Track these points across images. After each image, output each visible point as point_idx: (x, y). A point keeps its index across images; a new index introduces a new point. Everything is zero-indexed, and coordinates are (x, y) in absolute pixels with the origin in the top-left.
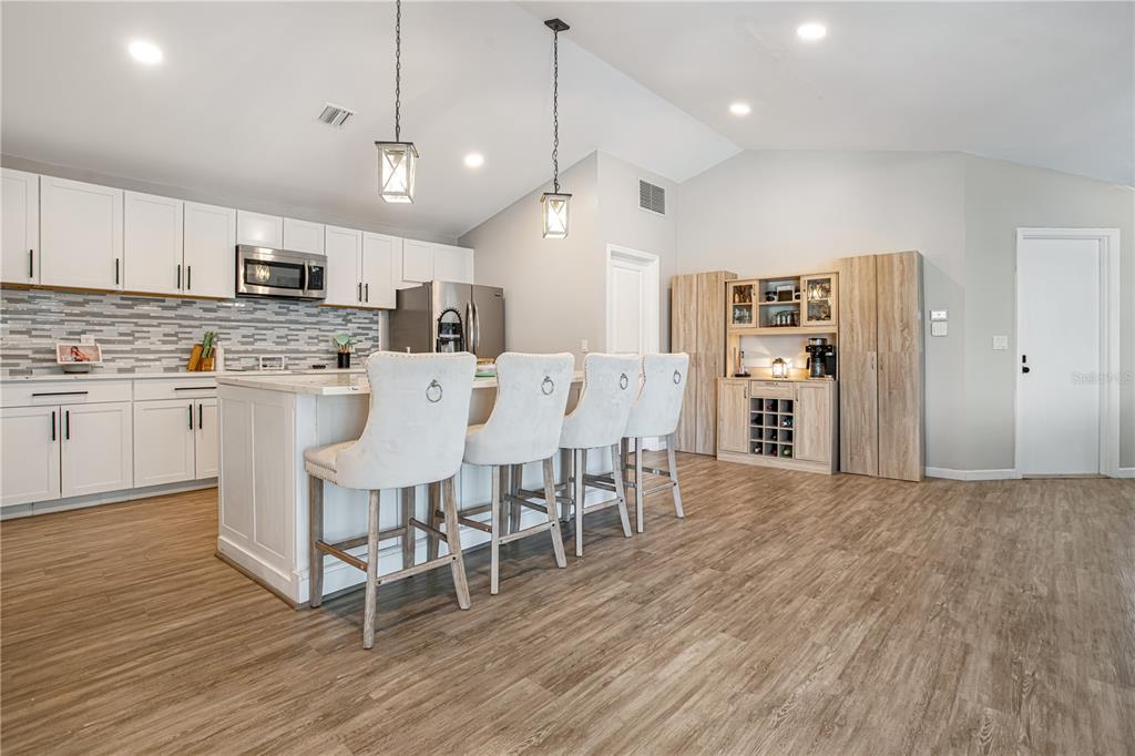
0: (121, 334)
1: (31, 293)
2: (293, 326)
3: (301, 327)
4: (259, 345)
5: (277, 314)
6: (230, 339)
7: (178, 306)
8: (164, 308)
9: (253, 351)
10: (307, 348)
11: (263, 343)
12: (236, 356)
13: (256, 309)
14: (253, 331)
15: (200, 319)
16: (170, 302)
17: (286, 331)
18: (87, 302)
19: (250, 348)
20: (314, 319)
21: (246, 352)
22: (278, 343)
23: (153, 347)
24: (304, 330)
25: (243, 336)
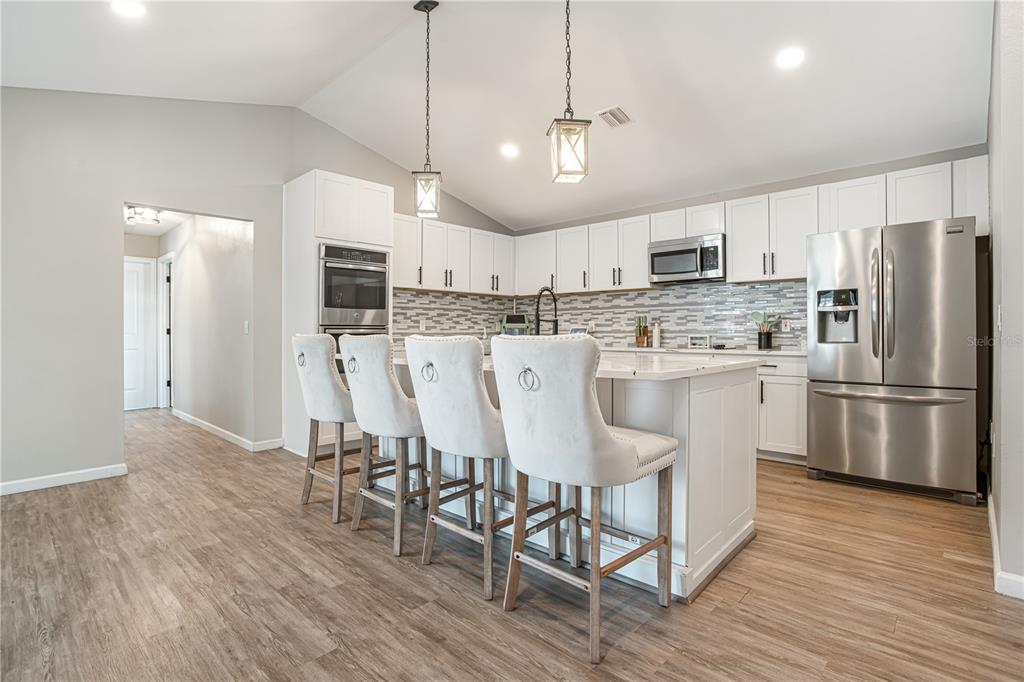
0: (607, 320)
4: (690, 326)
6: (668, 321)
7: (636, 297)
8: (628, 300)
9: (686, 331)
11: (695, 324)
12: (673, 335)
14: (686, 313)
16: (632, 295)
18: (592, 300)
19: (683, 328)
21: (680, 331)
22: (706, 324)
23: (622, 329)
25: (679, 318)
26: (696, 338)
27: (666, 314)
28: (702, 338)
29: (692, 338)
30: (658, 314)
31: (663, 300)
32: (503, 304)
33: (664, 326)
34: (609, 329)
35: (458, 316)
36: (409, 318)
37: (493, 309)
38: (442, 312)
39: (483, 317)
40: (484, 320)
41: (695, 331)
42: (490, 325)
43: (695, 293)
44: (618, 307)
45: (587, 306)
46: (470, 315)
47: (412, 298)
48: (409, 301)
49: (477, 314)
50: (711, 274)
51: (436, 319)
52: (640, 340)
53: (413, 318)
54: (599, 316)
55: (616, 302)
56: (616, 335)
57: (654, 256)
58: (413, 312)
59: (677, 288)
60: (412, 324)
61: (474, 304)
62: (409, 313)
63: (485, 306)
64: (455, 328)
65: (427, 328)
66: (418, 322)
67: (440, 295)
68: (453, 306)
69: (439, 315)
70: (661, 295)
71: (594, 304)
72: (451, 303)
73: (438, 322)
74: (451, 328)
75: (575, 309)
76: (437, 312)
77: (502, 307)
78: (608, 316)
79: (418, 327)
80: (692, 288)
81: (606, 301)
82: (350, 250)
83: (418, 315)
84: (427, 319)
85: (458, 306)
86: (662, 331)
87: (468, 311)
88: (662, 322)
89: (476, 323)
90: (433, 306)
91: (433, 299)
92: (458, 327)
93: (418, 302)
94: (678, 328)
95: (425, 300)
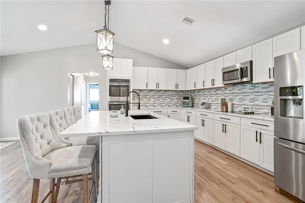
0: (215, 99)
1: (205, 90)
2: (256, 94)
3: (260, 94)
4: (244, 102)
5: (250, 89)
6: (235, 100)
7: (224, 90)
8: (221, 91)
9: (242, 105)
10: (262, 104)
12: (237, 106)
13: (243, 88)
15: (228, 94)
17: (253, 96)
19: (241, 103)
20: (266, 90)
21: (240, 105)
22: (250, 102)
24: (261, 95)
25: (239, 99)
26: (246, 108)
27: (234, 97)
28: (248, 108)
29: (244, 108)
30: (232, 97)
31: (233, 91)
32: (185, 93)
33: (234, 102)
34: (215, 103)
35: (166, 97)
36: (147, 98)
37: (180, 95)
38: (160, 96)
39: (176, 97)
40: (176, 99)
41: (245, 105)
42: (179, 100)
43: (246, 88)
44: (218, 94)
45: (209, 93)
46: (170, 97)
47: (148, 92)
48: (147, 93)
49: (173, 97)
50: (245, 80)
51: (158, 98)
52: (222, 108)
53: (149, 98)
54: (213, 97)
55: (218, 92)
56: (218, 105)
57: (224, 73)
58: (149, 97)
59: (239, 86)
60: (148, 100)
61: (172, 93)
62: (147, 97)
63: (177, 94)
64: (164, 101)
65: (154, 101)
66: (150, 99)
67: (159, 91)
68: (163, 94)
69: (158, 97)
70: (233, 89)
71: (211, 93)
72: (163, 93)
73: (158, 99)
74: (163, 101)
75: (205, 94)
76: (157, 96)
77: (184, 94)
78: (215, 97)
79: (150, 101)
80: (244, 86)
81: (214, 92)
82: (117, 80)
83: (150, 97)
84: (154, 98)
85: (165, 94)
86: (233, 104)
87: (170, 96)
88: (233, 100)
89: (173, 99)
90: (156, 94)
91: (156, 92)
92: (166, 101)
93: (150, 93)
94: (239, 103)
95: (153, 93)
